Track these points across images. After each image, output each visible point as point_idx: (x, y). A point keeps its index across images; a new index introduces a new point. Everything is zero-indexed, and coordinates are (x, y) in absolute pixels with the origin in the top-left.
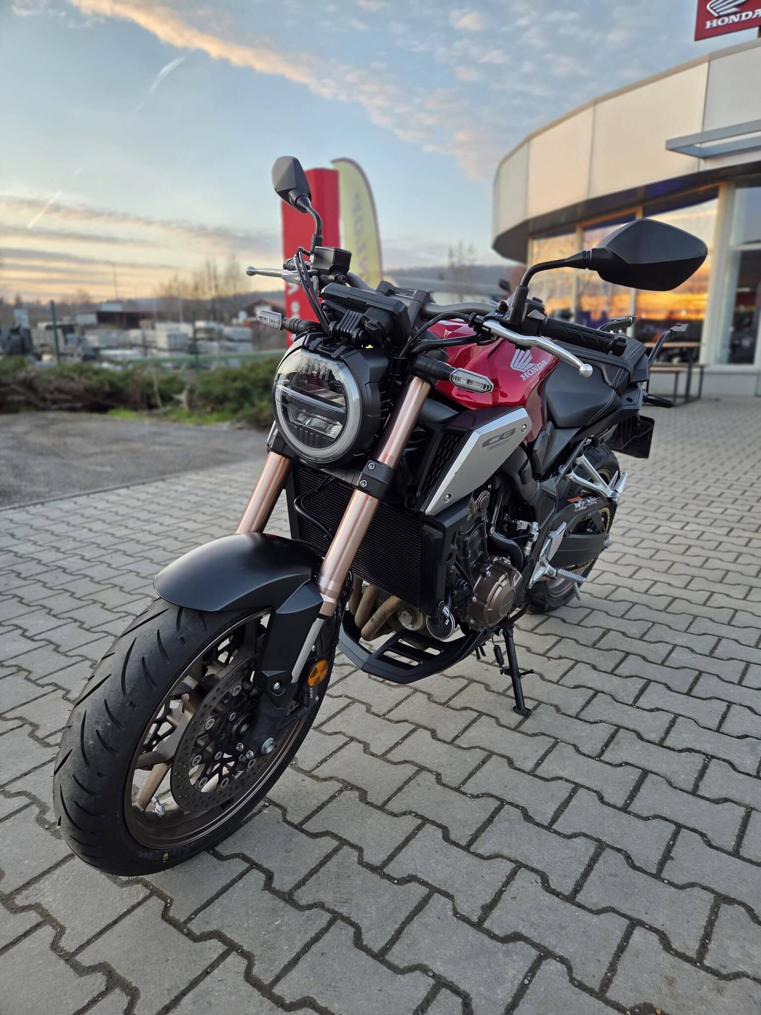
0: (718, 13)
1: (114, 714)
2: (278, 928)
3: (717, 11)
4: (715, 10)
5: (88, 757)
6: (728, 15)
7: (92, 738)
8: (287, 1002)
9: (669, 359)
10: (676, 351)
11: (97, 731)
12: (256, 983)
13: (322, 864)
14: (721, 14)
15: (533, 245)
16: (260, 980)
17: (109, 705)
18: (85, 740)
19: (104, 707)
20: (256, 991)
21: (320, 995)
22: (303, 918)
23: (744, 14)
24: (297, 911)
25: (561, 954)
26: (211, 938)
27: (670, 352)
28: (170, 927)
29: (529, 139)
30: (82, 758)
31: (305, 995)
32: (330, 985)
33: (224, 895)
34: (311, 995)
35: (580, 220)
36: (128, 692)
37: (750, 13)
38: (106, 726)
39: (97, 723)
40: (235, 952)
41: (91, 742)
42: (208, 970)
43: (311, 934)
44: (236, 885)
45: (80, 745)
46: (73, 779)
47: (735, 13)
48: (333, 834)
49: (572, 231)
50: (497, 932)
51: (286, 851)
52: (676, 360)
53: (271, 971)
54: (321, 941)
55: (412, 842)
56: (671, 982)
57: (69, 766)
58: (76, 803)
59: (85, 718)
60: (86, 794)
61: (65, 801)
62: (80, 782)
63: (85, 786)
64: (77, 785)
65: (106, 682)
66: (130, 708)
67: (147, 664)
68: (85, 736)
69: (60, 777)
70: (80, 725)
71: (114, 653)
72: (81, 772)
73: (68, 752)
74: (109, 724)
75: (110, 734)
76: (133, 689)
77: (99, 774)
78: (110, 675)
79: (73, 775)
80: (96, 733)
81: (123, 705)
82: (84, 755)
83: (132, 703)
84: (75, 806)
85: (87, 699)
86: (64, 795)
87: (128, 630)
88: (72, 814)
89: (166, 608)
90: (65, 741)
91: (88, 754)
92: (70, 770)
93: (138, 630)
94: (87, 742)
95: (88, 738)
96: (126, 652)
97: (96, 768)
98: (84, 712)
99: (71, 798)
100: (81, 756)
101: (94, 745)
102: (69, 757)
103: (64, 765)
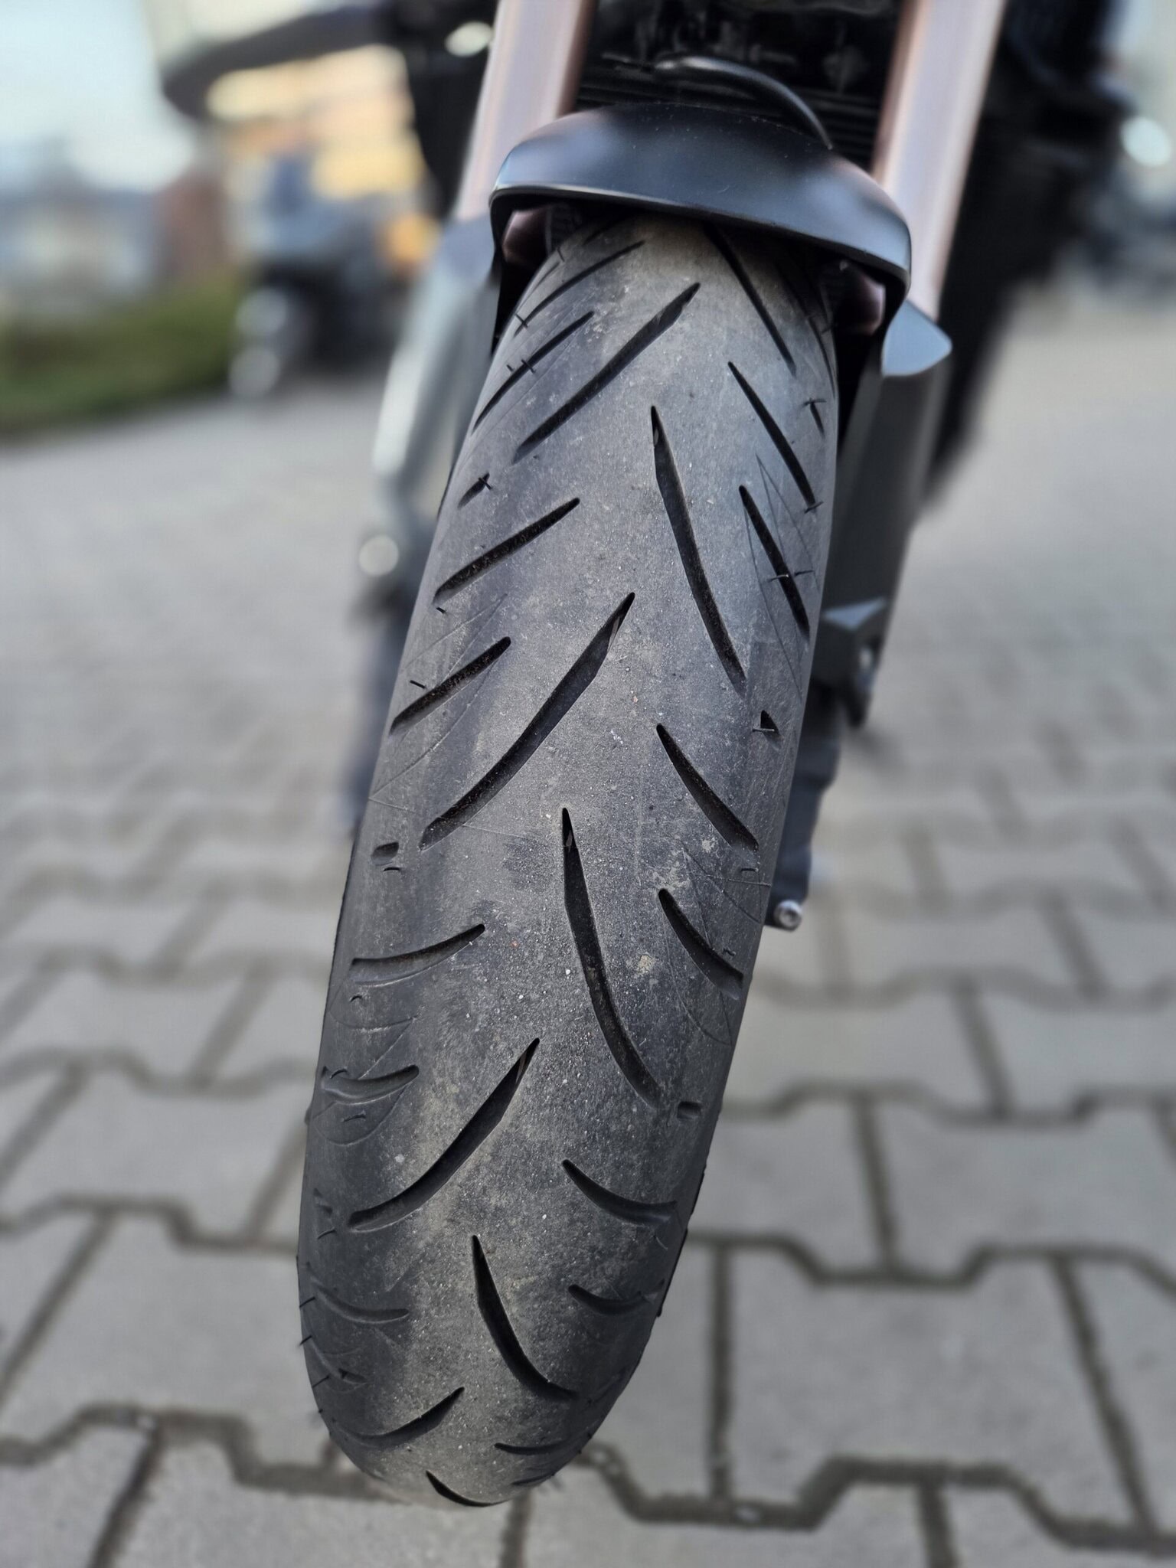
1: (719, 789)
5: (638, 1043)
7: (647, 944)
11: (666, 897)
12: (1098, 1537)
16: (1100, 1523)
17: (690, 751)
18: (608, 960)
19: (668, 764)
26: (841, 1494)
30: (612, 1065)
36: (745, 665)
38: (698, 859)
40: (946, 1489)
41: (646, 964)
45: (586, 1001)
46: (568, 1185)
57: (529, 1131)
58: (576, 1291)
59: (571, 855)
60: (628, 1228)
61: (512, 1311)
62: (606, 1184)
63: (629, 1194)
64: (588, 1204)
65: (621, 640)
66: (762, 743)
67: (768, 522)
68: (602, 941)
69: (471, 1208)
70: (555, 895)
71: (575, 502)
72: (606, 1132)
73: (512, 1061)
74: (707, 846)
75: (718, 898)
76: (759, 647)
77: (687, 1106)
78: (631, 597)
79: (567, 1164)
80: (658, 911)
81: (744, 737)
82: (616, 1038)
83: (766, 721)
84: (571, 1308)
85: (542, 754)
86: (506, 1286)
87: (556, 402)
88: (551, 1347)
89: (687, 281)
90: (456, 1017)
91: (640, 1034)
92: (545, 1147)
93: (628, 379)
94: (627, 972)
95: (622, 953)
96: (650, 480)
97: (677, 1082)
98: (558, 824)
99: (554, 1283)
100: (604, 1050)
101: (663, 977)
102: (526, 1082)
103: (491, 1138)
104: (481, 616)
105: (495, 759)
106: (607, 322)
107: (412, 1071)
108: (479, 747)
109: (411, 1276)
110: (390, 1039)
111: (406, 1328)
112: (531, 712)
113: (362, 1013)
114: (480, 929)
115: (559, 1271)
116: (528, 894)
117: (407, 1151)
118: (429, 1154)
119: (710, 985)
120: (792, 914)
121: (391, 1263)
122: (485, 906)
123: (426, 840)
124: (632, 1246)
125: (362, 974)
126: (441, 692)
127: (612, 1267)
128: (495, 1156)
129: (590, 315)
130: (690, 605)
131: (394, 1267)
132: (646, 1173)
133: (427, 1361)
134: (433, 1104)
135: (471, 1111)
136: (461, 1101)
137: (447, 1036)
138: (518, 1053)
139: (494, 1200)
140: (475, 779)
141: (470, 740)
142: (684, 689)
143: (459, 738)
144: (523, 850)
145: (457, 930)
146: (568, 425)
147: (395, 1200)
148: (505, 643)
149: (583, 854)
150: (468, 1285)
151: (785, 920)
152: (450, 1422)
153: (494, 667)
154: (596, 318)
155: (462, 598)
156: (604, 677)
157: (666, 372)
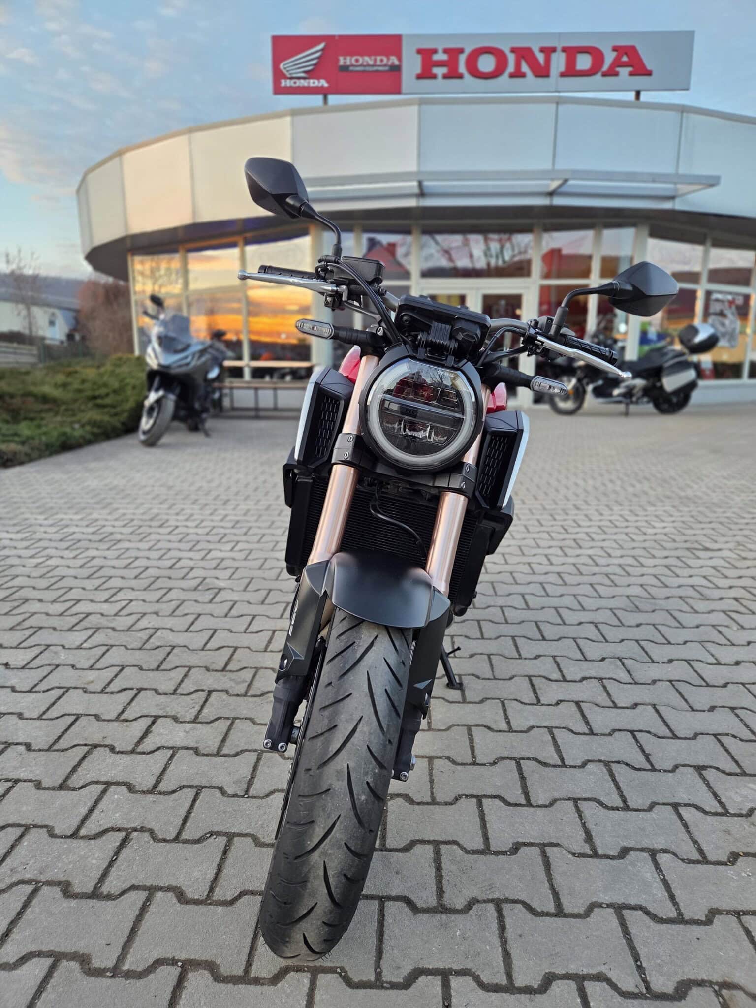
0: (291, 74)
1: (379, 758)
2: (464, 937)
3: (291, 72)
4: (288, 71)
5: (361, 816)
6: (299, 78)
7: (363, 793)
8: (536, 987)
9: (283, 376)
10: (288, 370)
11: (368, 783)
12: (496, 989)
13: (439, 868)
14: (294, 75)
15: (133, 261)
16: (497, 984)
17: (373, 750)
18: (356, 797)
19: (369, 754)
20: (504, 994)
21: (553, 966)
22: (474, 918)
23: (311, 81)
24: (464, 916)
25: (660, 847)
26: (417, 978)
27: (283, 371)
28: (368, 990)
29: (120, 153)
30: (356, 821)
31: (543, 973)
32: (552, 955)
33: (386, 937)
34: (547, 971)
35: (182, 242)
36: (385, 730)
37: (316, 81)
38: (375, 774)
39: (366, 773)
40: (451, 976)
41: (363, 798)
42: (446, 1004)
43: (495, 926)
44: (386, 923)
45: (351, 806)
46: (345, 848)
47: (304, 78)
48: (418, 840)
49: (175, 251)
50: (612, 854)
51: (397, 873)
52: (288, 378)
53: (498, 972)
54: (508, 927)
55: (487, 818)
56: (727, 832)
57: (338, 835)
58: (345, 875)
59: (349, 773)
60: (357, 860)
61: (331, 880)
62: (353, 848)
63: (358, 851)
64: (349, 853)
65: (360, 726)
66: (389, 747)
67: (391, 695)
68: (355, 792)
69: (325, 854)
70: (345, 782)
71: (351, 694)
72: (354, 836)
73: (335, 819)
74: (376, 771)
75: (379, 782)
76: (388, 725)
77: (371, 831)
78: (362, 717)
79: (345, 843)
80: (366, 786)
81: (385, 746)
82: (357, 815)
83: (390, 741)
84: (343, 880)
85: (343, 752)
86: (330, 873)
87: (348, 667)
88: (338, 891)
89: (376, 634)
90: (324, 810)
91: (362, 813)
92: (341, 839)
93: (363, 663)
94: (359, 799)
95: (358, 795)
96: (366, 689)
97: (369, 825)
98: (346, 767)
99: (340, 873)
100: (354, 817)
101: (366, 800)
102: (338, 824)
103: (330, 837)
104: (332, 718)
105: (334, 751)
106: (359, 646)
107: (313, 822)
108: (330, 749)
109: (309, 872)
110: (308, 814)
111: (306, 886)
112: (342, 742)
113: (302, 809)
114: (329, 790)
115: (342, 870)
116: (340, 782)
117: (311, 841)
118: (316, 841)
119: (376, 802)
120: (405, 776)
121: (304, 869)
122: (331, 785)
123: (318, 768)
124: (358, 865)
125: (301, 799)
126: (322, 734)
127: (353, 870)
128: (330, 841)
129: (354, 642)
130: (374, 718)
131: (305, 870)
132: (362, 846)
133: (310, 895)
134: (317, 829)
135: (326, 831)
136: (324, 828)
137: (322, 813)
138: (336, 817)
139: (330, 852)
140: (329, 756)
141: (329, 748)
142: (373, 737)
143: (327, 744)
144: (339, 772)
145: (325, 790)
146: (350, 674)
147: (306, 853)
148: (336, 726)
149: (351, 773)
150: (322, 873)
151: (403, 778)
152: (312, 914)
153: (333, 731)
154: (355, 644)
155: (326, 713)
156: (356, 735)
157: (370, 661)
